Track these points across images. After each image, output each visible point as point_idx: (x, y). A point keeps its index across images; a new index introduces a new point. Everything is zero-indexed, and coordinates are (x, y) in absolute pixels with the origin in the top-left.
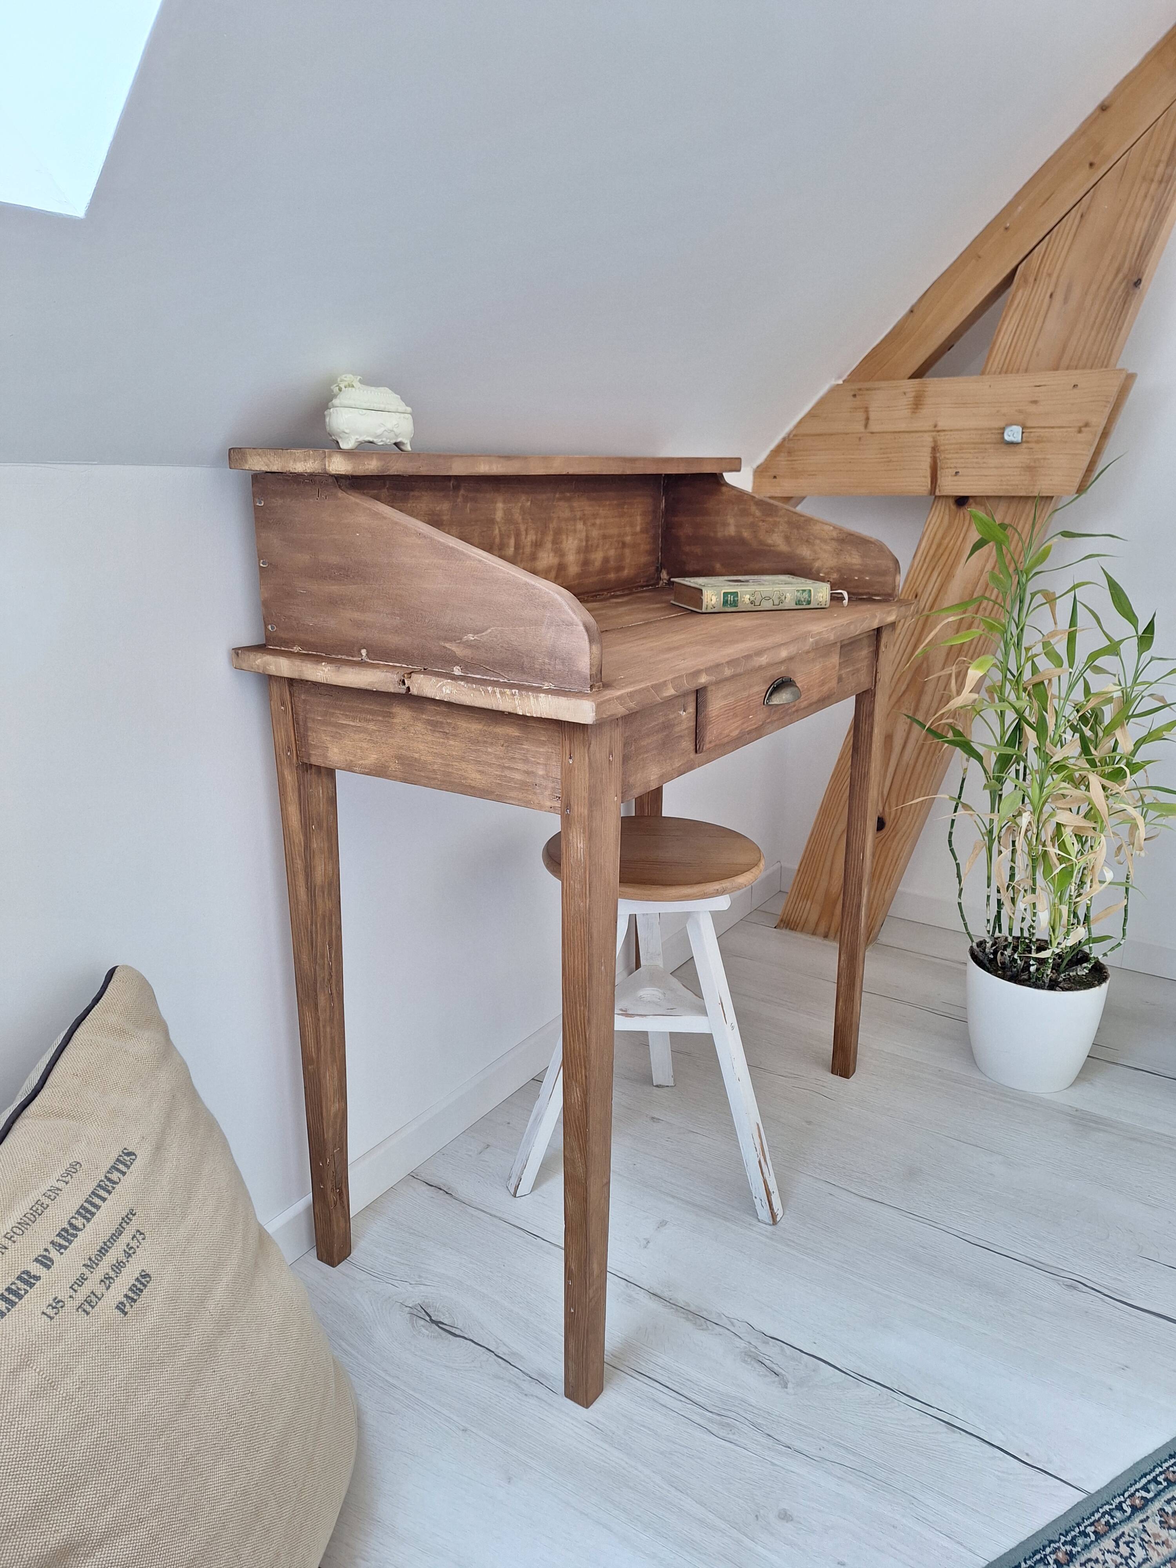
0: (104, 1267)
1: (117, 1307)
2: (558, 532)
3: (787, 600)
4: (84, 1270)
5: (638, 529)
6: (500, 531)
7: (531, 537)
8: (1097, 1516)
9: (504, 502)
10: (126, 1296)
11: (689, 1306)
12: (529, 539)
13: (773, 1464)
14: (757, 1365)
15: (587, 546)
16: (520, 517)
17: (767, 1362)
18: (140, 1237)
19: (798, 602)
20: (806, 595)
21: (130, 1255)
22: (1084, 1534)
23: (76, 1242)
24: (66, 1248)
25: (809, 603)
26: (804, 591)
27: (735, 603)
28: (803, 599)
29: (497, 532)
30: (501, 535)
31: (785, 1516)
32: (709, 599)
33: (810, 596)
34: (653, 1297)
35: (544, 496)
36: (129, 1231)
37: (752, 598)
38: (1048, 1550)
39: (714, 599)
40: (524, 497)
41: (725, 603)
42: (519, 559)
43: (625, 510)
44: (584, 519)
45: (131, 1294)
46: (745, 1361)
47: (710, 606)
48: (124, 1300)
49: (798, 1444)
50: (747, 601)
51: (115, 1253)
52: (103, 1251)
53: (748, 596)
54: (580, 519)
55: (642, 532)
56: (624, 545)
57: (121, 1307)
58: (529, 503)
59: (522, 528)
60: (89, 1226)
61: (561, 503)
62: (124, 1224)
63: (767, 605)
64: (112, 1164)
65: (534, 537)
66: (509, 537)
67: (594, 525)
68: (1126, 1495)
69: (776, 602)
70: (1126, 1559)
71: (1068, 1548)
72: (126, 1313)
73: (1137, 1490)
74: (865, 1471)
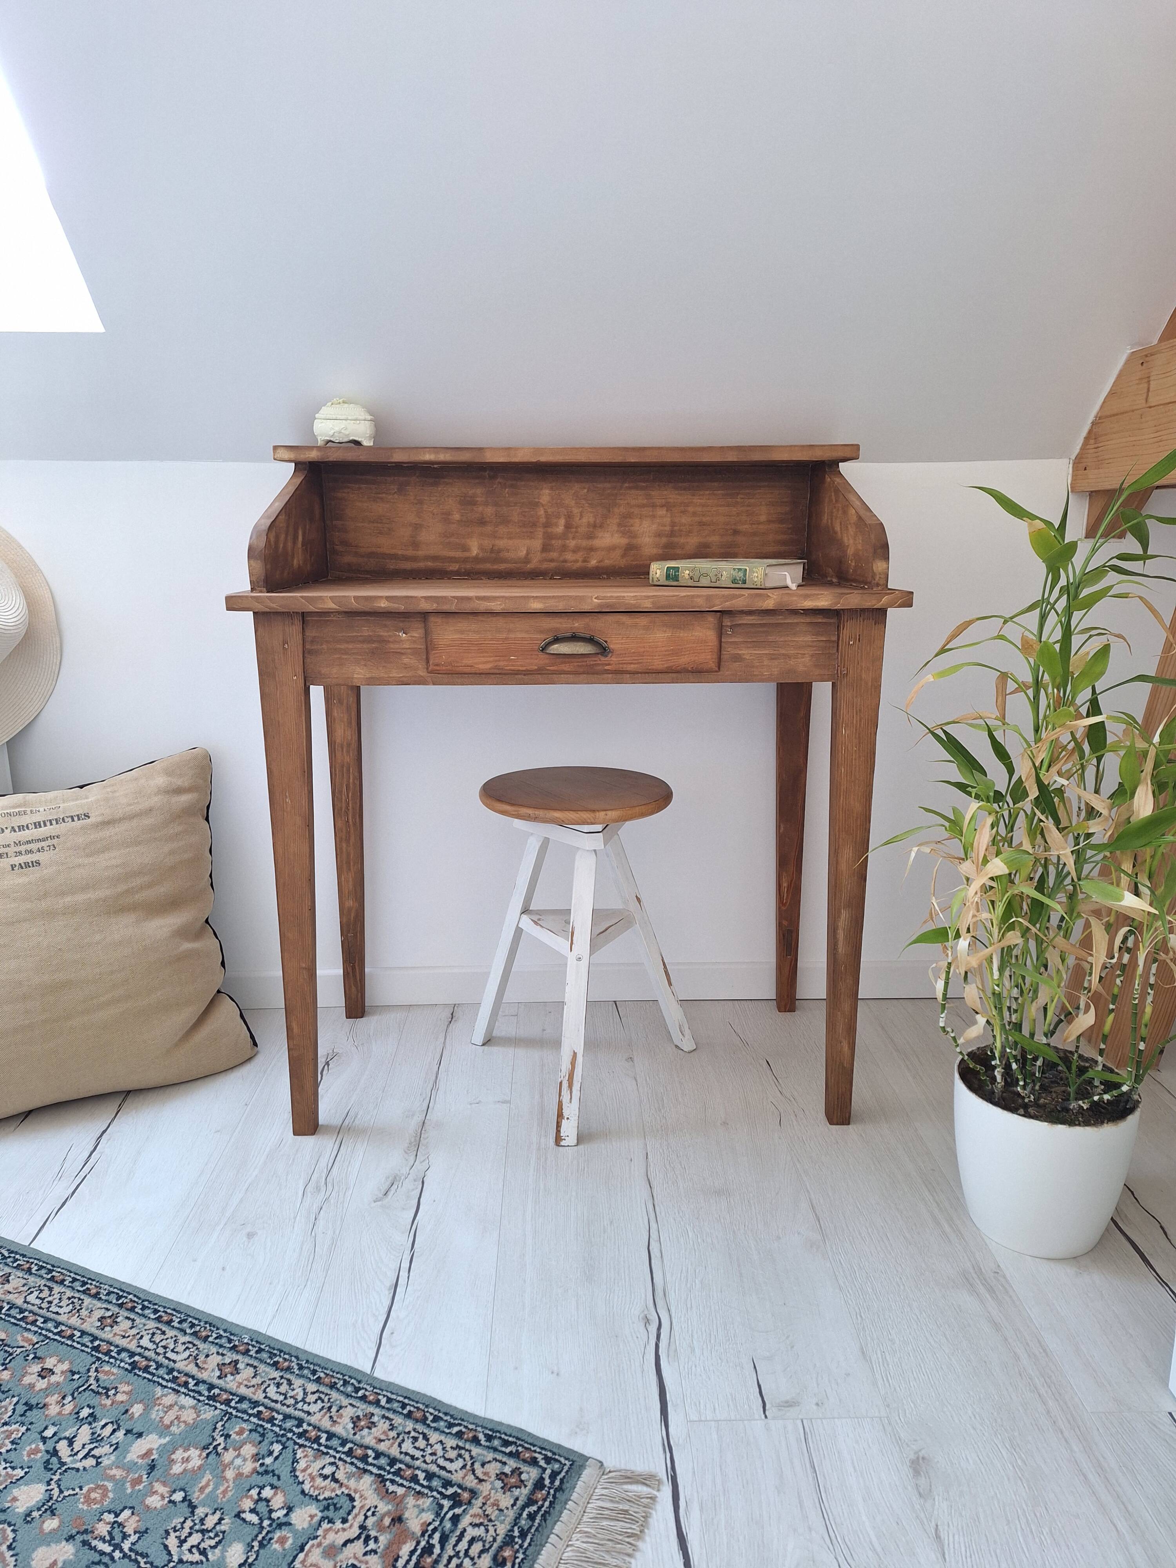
0: (23, 848)
1: (12, 865)
2: (629, 516)
3: (723, 578)
4: (12, 844)
5: (763, 518)
6: (546, 512)
7: (588, 518)
8: (339, 1376)
9: (552, 489)
10: (20, 864)
11: (425, 1139)
12: (585, 520)
13: (295, 1218)
14: (388, 1183)
15: (672, 531)
16: (574, 502)
17: (395, 1186)
18: (52, 848)
19: (734, 581)
20: (741, 574)
21: (39, 851)
22: (314, 1372)
23: (22, 832)
24: (15, 831)
25: (744, 582)
26: (740, 570)
27: (676, 578)
28: (738, 578)
29: (541, 512)
30: (547, 516)
31: (250, 1235)
32: (654, 573)
33: (745, 575)
34: (421, 1124)
35: (608, 485)
36: (49, 842)
37: (691, 575)
38: (287, 1357)
39: (658, 571)
40: (577, 486)
41: (668, 577)
42: (570, 535)
43: (738, 500)
44: (668, 506)
45: (23, 865)
46: (388, 1178)
47: (655, 579)
48: (18, 865)
49: (321, 1223)
50: (687, 577)
51: (33, 846)
52: (28, 842)
53: (687, 572)
54: (662, 506)
55: (769, 522)
56: (736, 532)
57: (13, 867)
58: (586, 491)
59: (576, 511)
60: (33, 830)
61: (633, 491)
62: (49, 839)
63: (705, 582)
64: (73, 815)
65: (592, 520)
66: (558, 517)
67: (683, 512)
68: (375, 1390)
69: (713, 580)
70: (303, 1400)
71: (296, 1367)
72: (13, 870)
73: (384, 1396)
74: (316, 1257)
